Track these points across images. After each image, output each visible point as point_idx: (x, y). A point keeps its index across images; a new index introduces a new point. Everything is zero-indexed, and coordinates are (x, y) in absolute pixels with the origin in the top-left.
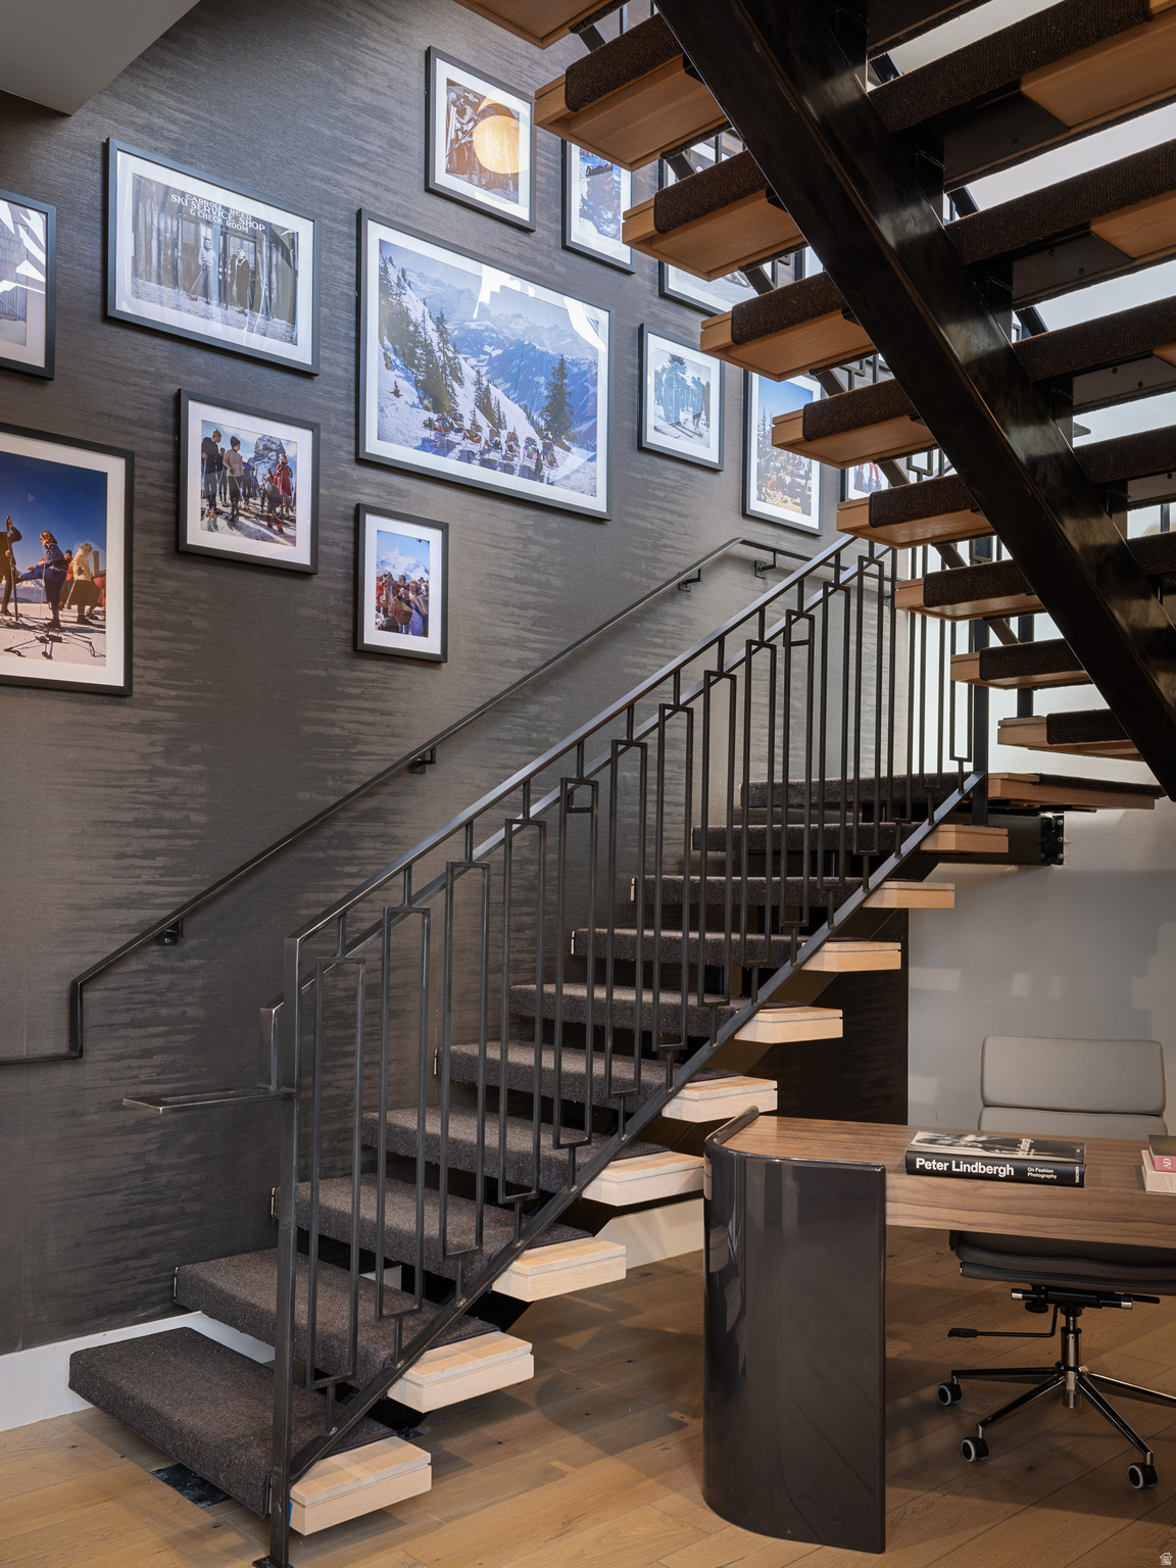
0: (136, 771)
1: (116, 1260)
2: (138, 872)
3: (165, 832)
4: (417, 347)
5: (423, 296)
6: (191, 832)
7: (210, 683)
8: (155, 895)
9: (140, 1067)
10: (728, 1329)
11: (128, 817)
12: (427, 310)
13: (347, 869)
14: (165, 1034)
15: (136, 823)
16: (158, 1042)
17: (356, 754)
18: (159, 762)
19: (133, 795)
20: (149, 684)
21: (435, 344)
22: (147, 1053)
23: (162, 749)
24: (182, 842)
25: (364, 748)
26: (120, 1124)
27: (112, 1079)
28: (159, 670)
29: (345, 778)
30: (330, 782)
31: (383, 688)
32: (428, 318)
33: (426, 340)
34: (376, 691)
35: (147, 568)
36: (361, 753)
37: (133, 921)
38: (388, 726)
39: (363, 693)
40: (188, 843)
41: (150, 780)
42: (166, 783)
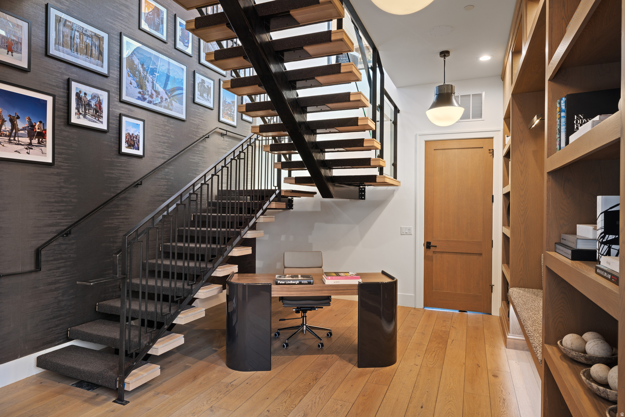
0: (56, 187)
1: (49, 328)
2: (56, 216)
3: (64, 204)
4: (136, 71)
5: (138, 58)
6: (72, 204)
7: (77, 162)
8: (61, 222)
9: (56, 272)
10: (233, 326)
11: (53, 200)
12: (139, 62)
13: (117, 214)
14: (64, 262)
15: (56, 202)
16: (62, 265)
17: (119, 182)
18: (62, 184)
19: (54, 194)
20: (59, 162)
21: (141, 71)
22: (59, 268)
23: (63, 181)
24: (69, 207)
25: (121, 180)
26: (50, 289)
27: (48, 276)
28: (62, 158)
29: (116, 189)
30: (112, 190)
31: (127, 164)
32: (139, 64)
33: (139, 70)
34: (125, 165)
35: (59, 128)
36: (121, 182)
37: (54, 230)
38: (128, 174)
39: (121, 165)
40: (71, 207)
41: (60, 190)
42: (64, 190)
